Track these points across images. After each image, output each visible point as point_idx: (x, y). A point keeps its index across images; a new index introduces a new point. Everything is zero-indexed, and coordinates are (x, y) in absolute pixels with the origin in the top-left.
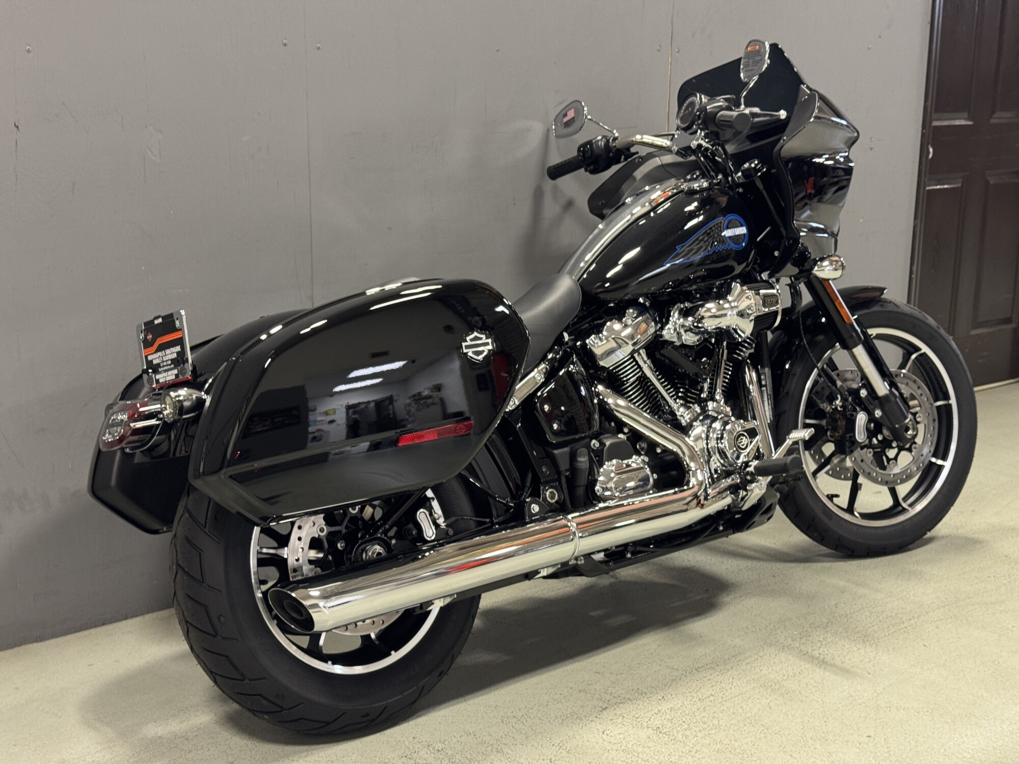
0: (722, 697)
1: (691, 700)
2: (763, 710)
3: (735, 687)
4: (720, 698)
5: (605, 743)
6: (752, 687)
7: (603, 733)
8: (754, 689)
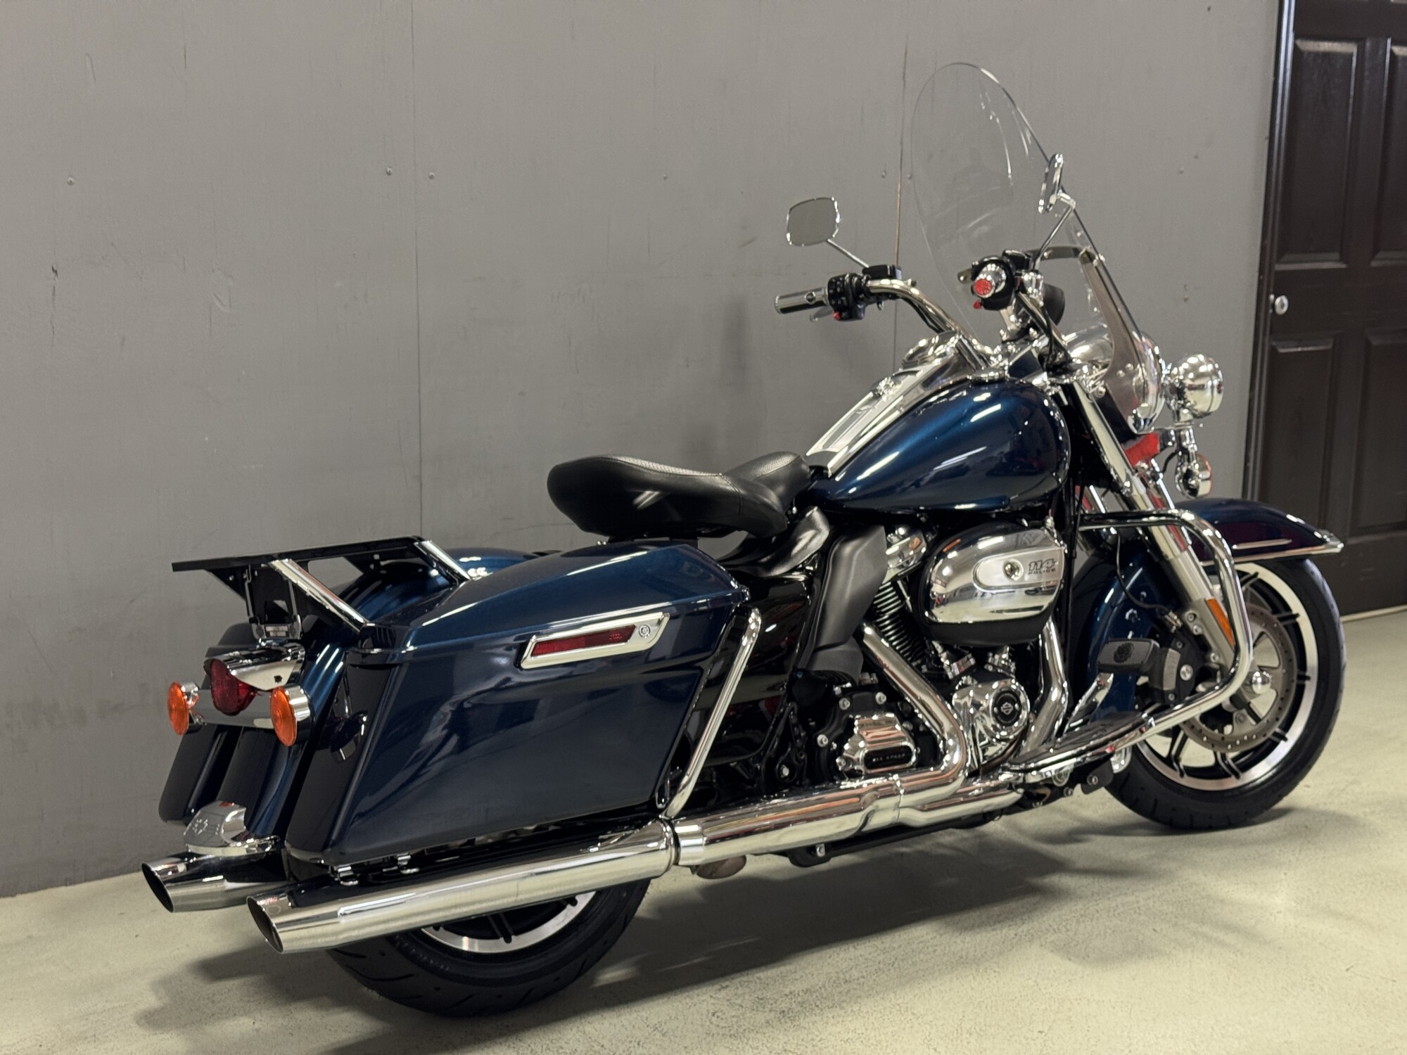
0: (875, 980)
1: (834, 982)
2: (920, 997)
3: (895, 968)
4: (871, 982)
5: (711, 1026)
6: (917, 969)
7: (714, 1015)
8: (917, 971)
